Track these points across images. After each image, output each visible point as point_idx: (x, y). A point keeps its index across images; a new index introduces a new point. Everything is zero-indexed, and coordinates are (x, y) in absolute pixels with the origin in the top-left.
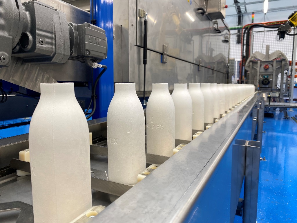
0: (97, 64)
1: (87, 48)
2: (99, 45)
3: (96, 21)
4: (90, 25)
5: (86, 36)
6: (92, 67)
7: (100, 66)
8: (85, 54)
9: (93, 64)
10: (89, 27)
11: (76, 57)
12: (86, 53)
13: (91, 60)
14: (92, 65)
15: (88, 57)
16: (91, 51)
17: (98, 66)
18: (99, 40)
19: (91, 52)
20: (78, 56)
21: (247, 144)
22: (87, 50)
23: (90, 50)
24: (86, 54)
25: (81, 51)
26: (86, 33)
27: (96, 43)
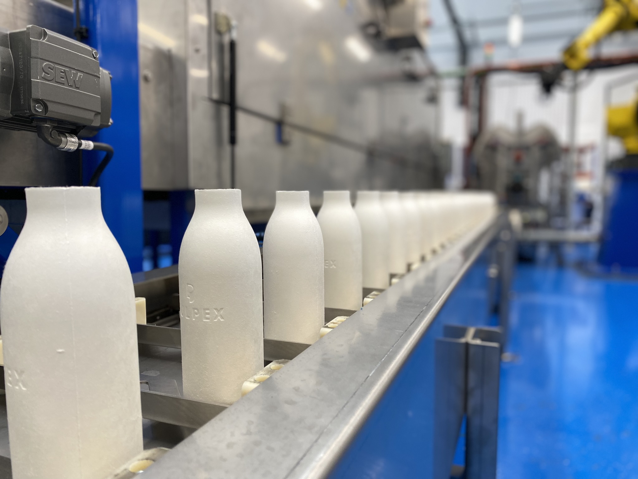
0: (75, 139)
1: (37, 93)
2: (78, 88)
3: (87, 31)
4: (45, 34)
5: (33, 61)
6: (62, 146)
7: (88, 145)
8: (30, 110)
9: (63, 139)
10: (44, 39)
11: (9, 119)
12: (35, 110)
13: (54, 128)
14: (61, 141)
15: (45, 120)
16: (49, 104)
17: (80, 145)
18: (75, 75)
19: (51, 107)
20: (15, 116)
21: (469, 338)
22: (38, 101)
23: (48, 101)
24: (34, 112)
25: (22, 102)
26: (33, 54)
27: (66, 83)
